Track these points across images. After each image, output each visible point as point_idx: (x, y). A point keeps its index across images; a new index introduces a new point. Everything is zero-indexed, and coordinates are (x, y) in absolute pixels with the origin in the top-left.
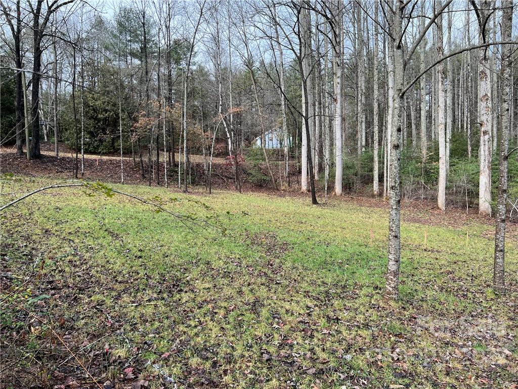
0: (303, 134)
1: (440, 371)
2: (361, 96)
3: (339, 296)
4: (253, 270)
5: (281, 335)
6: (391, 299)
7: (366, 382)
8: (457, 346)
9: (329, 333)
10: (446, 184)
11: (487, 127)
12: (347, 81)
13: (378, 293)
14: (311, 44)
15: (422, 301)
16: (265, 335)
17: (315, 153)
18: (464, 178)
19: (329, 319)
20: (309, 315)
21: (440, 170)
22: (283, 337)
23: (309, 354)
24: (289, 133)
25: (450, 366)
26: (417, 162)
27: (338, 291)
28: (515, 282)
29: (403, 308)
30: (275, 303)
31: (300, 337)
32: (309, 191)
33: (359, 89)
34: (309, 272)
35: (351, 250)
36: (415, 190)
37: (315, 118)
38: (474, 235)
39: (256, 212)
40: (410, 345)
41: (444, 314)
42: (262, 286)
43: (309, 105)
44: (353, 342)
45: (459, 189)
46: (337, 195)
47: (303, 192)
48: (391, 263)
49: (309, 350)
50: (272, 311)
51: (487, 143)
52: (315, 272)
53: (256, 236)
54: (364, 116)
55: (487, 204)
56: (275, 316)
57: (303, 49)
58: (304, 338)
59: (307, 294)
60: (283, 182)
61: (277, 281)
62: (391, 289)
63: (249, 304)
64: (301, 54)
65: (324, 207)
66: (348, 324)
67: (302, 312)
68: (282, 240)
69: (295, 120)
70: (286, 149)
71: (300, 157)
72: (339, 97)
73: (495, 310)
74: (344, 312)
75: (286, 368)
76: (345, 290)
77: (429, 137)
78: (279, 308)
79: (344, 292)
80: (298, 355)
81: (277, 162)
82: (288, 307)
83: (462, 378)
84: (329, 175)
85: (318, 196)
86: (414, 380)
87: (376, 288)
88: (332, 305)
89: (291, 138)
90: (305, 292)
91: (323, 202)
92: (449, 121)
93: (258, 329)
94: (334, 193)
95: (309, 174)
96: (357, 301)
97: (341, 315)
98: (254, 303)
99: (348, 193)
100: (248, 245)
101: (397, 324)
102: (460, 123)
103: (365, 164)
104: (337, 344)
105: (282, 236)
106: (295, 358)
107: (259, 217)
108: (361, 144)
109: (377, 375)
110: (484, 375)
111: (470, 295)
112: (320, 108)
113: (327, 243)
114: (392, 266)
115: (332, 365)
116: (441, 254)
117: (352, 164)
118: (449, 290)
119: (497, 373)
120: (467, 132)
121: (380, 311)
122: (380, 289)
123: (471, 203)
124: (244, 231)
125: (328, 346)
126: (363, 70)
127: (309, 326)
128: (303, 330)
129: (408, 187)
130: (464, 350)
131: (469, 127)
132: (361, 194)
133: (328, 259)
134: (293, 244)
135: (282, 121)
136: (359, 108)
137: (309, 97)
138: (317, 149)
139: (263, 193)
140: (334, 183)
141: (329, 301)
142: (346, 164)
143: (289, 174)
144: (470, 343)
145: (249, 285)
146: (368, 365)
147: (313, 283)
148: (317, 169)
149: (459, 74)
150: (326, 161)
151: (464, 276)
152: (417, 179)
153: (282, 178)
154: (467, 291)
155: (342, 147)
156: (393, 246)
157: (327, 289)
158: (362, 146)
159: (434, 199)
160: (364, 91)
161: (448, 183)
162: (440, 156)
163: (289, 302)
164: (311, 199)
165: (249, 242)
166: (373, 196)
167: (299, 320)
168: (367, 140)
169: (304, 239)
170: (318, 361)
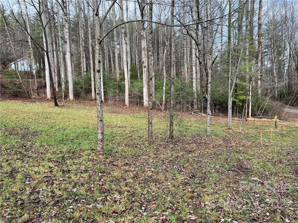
0: (45, 62)
1: (123, 185)
2: (82, 41)
3: (71, 158)
4: (10, 151)
5: (31, 187)
6: (100, 154)
7: (84, 201)
8: (131, 171)
9: (64, 179)
10: (129, 93)
11: (145, 64)
12: (73, 31)
13: (93, 152)
14: (47, 4)
15: (116, 153)
16: (20, 190)
17: (55, 74)
18: (136, 89)
19: (64, 171)
20: (51, 172)
21: (126, 85)
22: (32, 188)
23: (50, 194)
24: (36, 61)
25: (128, 181)
26: (115, 81)
27: (70, 155)
28: (157, 137)
29: (106, 158)
30: (27, 169)
31: (44, 186)
32: (52, 98)
33: (80, 37)
34: (52, 147)
35: (79, 131)
36: (114, 96)
37: (53, 53)
38: (142, 117)
39: (13, 114)
40: (109, 176)
41: (126, 157)
42: (17, 160)
43: (48, 43)
44: (78, 181)
45: (135, 95)
46: (71, 100)
47: (48, 99)
48: (99, 135)
49: (50, 192)
50: (25, 174)
51: (146, 72)
52: (55, 146)
53: (13, 129)
54: (84, 54)
55: (147, 102)
56: (27, 177)
57: (41, 7)
58: (47, 186)
59: (50, 160)
60: (33, 93)
61: (29, 156)
62: (100, 149)
63: (7, 173)
64: (40, 10)
65: (62, 108)
66: (76, 172)
67: (46, 171)
68: (33, 130)
69: (40, 53)
70: (34, 72)
71: (44, 77)
72: (68, 41)
73: (149, 151)
74: (73, 166)
75: (34, 206)
76: (74, 154)
77: (120, 68)
78: (30, 172)
79: (74, 155)
80: (43, 197)
81: (28, 80)
82: (36, 170)
83: (133, 186)
84: (65, 88)
85: (59, 101)
86: (109, 193)
87: (92, 150)
88: (66, 164)
89: (38, 64)
90: (49, 159)
91: (62, 105)
92: (129, 60)
93: (14, 187)
94: (68, 99)
95: (52, 88)
96: (81, 159)
97: (71, 168)
98: (11, 172)
99: (78, 99)
100: (7, 136)
101: (103, 167)
102: (134, 61)
103: (86, 82)
104: (68, 185)
105: (33, 127)
106: (41, 199)
107: (15, 116)
108: (84, 70)
109: (91, 195)
110: (142, 182)
111: (138, 146)
112: (56, 47)
113: (64, 129)
114: (100, 137)
115: (64, 196)
116: (127, 128)
117: (78, 81)
118: (129, 145)
119: (148, 180)
120: (137, 66)
121: (94, 162)
122: (95, 150)
123: (140, 102)
124: (3, 126)
125: (63, 186)
126: (82, 26)
127: (51, 178)
128: (47, 181)
129: (110, 94)
130: (135, 173)
131: (138, 64)
132: (85, 99)
133: (65, 138)
134: (41, 132)
135: (30, 52)
136: (81, 49)
137: (48, 39)
138: (56, 72)
139: (18, 100)
140: (68, 93)
141: (64, 161)
142: (75, 82)
143: (37, 87)
144: (137, 169)
145: (7, 161)
146: (86, 191)
147: (54, 153)
148: (57, 85)
149: (133, 36)
150: (62, 80)
151: (137, 138)
152: (115, 90)
153: (32, 91)
154: (137, 144)
155: (72, 71)
156: (100, 126)
157: (63, 155)
158: (84, 72)
159: (124, 101)
160: (83, 39)
161: (130, 92)
162: (125, 78)
163: (37, 166)
164: (54, 103)
165: (7, 133)
166: (92, 100)
167: (44, 176)
168: (87, 68)
169: (49, 128)
170: (56, 197)
